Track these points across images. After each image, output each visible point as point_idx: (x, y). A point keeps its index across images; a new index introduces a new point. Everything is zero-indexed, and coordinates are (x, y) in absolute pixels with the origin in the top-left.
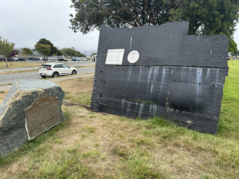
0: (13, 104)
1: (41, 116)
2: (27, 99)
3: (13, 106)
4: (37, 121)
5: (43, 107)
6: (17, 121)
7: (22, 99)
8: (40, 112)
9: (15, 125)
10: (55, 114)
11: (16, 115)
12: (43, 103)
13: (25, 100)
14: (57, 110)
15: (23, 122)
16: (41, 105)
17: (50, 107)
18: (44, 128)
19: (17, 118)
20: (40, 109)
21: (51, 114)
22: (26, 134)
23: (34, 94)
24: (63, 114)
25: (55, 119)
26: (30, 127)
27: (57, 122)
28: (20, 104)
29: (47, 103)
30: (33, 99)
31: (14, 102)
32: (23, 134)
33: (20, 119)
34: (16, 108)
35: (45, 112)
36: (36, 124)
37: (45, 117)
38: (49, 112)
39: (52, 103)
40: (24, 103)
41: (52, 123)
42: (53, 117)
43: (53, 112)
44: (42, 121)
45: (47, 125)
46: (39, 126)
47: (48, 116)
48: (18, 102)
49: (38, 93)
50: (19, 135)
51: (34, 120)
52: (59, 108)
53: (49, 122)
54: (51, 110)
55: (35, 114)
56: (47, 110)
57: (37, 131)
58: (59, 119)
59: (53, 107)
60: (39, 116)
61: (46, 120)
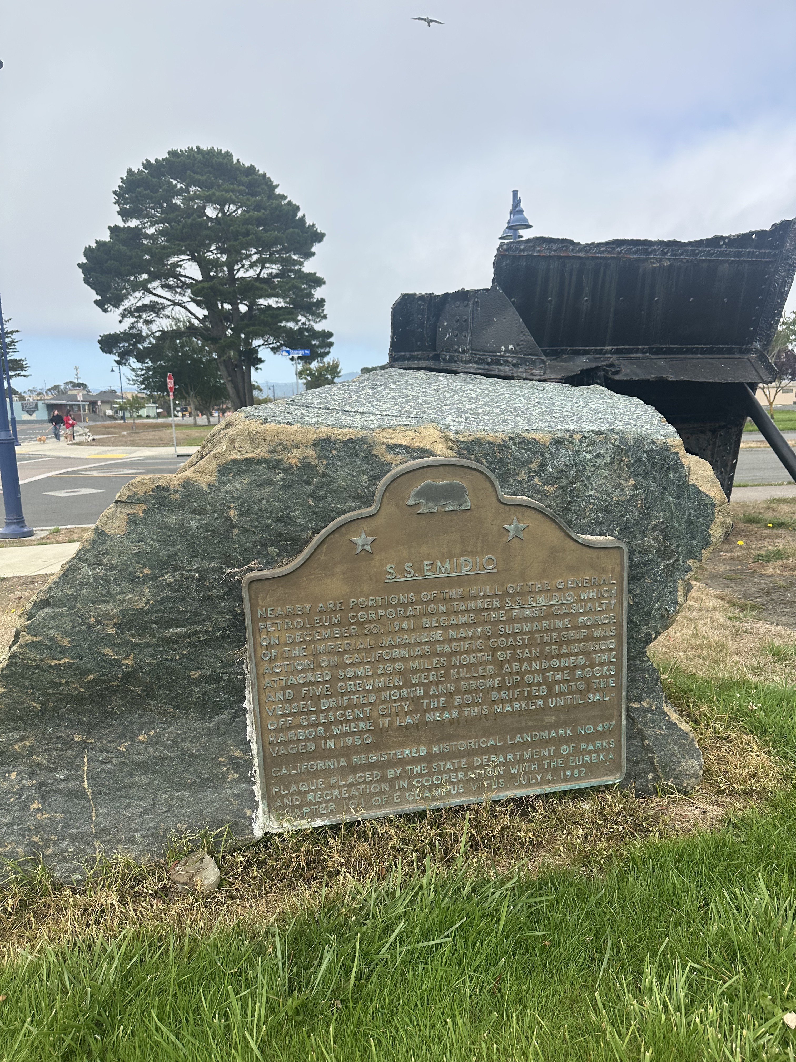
0: (139, 509)
1: (399, 666)
2: (267, 490)
3: (133, 521)
4: (345, 698)
5: (421, 593)
6: (161, 649)
7: (213, 486)
8: (382, 631)
9: (142, 673)
10: (564, 688)
11: (151, 602)
12: (428, 560)
13: (239, 498)
14: (581, 660)
15: (223, 670)
16: (403, 573)
17: (498, 614)
18: (421, 775)
19: (161, 627)
20: (388, 601)
21: (516, 678)
22: (236, 776)
23: (340, 460)
24: (667, 718)
25: (553, 734)
26: (273, 728)
27: (582, 765)
28: (192, 519)
29: (466, 566)
30: (323, 498)
31: (144, 489)
32: (215, 764)
33: (195, 638)
34: (156, 545)
35: (441, 638)
36: (336, 718)
37: (437, 683)
38: (494, 651)
39: (531, 580)
40: (232, 520)
41: (518, 762)
42: (528, 707)
43: (531, 667)
44: (401, 714)
45: (453, 764)
46: (367, 742)
47: (472, 684)
48: (178, 496)
49: (388, 463)
50: (178, 757)
51: (320, 679)
52: (618, 649)
53: (485, 746)
54: (518, 638)
55: (329, 632)
56: (462, 632)
57: (343, 783)
58: (608, 750)
59: (545, 624)
60: (369, 660)
61: (446, 715)
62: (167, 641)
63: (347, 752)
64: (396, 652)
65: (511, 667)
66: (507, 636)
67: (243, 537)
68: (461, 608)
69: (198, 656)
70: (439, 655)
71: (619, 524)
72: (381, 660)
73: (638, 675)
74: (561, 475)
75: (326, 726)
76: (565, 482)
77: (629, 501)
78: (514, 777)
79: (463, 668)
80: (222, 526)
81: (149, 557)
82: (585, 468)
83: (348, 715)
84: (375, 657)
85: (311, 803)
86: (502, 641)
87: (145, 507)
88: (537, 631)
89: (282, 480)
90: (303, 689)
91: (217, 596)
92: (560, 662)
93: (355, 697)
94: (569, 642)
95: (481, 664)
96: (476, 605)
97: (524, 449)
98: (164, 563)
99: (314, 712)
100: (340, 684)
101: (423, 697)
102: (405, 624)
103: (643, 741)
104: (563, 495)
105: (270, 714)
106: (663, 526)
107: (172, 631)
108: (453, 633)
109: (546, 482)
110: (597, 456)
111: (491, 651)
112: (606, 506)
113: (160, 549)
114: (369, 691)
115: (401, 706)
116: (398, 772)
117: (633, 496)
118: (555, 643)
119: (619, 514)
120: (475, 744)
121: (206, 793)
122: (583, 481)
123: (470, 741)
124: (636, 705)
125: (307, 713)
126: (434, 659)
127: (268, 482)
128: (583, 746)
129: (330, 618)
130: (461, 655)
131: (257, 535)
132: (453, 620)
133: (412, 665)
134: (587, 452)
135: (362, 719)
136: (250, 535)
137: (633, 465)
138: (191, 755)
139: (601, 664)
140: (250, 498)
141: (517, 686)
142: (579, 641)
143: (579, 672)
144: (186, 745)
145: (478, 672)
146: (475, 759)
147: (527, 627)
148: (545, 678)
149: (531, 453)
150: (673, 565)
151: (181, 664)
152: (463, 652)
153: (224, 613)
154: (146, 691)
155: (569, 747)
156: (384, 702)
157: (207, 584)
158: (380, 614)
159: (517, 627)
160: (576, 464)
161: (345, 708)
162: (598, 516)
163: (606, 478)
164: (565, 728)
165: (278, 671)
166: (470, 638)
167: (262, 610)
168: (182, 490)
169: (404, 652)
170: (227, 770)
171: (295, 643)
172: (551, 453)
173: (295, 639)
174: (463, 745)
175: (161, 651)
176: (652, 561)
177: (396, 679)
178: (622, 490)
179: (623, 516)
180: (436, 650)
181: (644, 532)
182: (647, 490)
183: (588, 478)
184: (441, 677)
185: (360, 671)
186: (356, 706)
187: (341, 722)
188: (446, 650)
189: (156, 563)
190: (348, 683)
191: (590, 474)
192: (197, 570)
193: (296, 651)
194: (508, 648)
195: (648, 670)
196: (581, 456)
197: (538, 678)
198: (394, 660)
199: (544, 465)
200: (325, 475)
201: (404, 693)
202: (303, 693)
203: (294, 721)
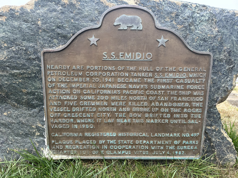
0: (4, 19)
1: (107, 98)
2: (54, 14)
3: (1, 23)
4: (83, 108)
5: (118, 67)
6: (10, 78)
7: (32, 10)
8: (100, 81)
9: (4, 87)
10: (178, 116)
11: (7, 58)
12: (122, 52)
13: (42, 16)
14: (187, 105)
15: (35, 91)
16: (110, 57)
17: (151, 80)
18: (113, 144)
19: (10, 69)
20: (103, 69)
21: (157, 109)
22: (39, 134)
23: (86, 3)
24: (222, 135)
25: (171, 135)
26: (52, 117)
27: (183, 150)
28: (23, 24)
29: (138, 56)
30: (78, 20)
31: (6, 10)
32: (31, 128)
33: (24, 76)
34: (9, 34)
35: (125, 88)
36: (78, 116)
37: (123, 107)
38: (148, 96)
39: (167, 66)
40: (39, 25)
41: (155, 145)
42: (161, 122)
43: (164, 105)
44: (107, 118)
45: (127, 142)
46: (91, 128)
47: (137, 109)
48: (18, 14)
49: (107, 6)
50: (17, 123)
51: (73, 99)
52: (204, 102)
53: (141, 136)
54: (159, 92)
55: (77, 79)
56: (135, 86)
57: (80, 143)
58: (194, 145)
59: (172, 86)
60: (94, 93)
61: (125, 121)
62: (13, 75)
63: (83, 131)
64: (105, 91)
65: (155, 104)
66: (154, 90)
67: (43, 33)
68: (135, 75)
69: (25, 83)
70: (124, 95)
71: (209, 47)
72: (99, 94)
73: (212, 115)
74: (185, 21)
75: (75, 119)
76: (187, 24)
77: (215, 37)
78: (152, 151)
79: (134, 102)
80: (35, 28)
81: (6, 39)
82: (196, 20)
83: (84, 115)
84: (96, 93)
85: (67, 149)
86: (152, 92)
87: (6, 18)
88: (168, 89)
89: (61, 10)
90: (65, 102)
91: (33, 58)
92: (177, 105)
93: (87, 108)
94: (182, 96)
95: (142, 101)
96: (141, 75)
97: (170, 7)
98: (12, 42)
99: (69, 112)
100: (81, 102)
101: (116, 112)
102: (110, 80)
103: (210, 143)
104: (185, 30)
105: (51, 111)
106: (229, 50)
107: (15, 71)
108: (130, 86)
109: (178, 23)
110: (202, 16)
111: (147, 96)
112: (204, 38)
113: (10, 36)
114: (93, 106)
115: (106, 114)
116: (104, 142)
117: (217, 35)
118: (175, 96)
119: (210, 42)
120: (137, 135)
121: (27, 139)
122: (195, 26)
123: (135, 133)
124: (209, 128)
125: (67, 112)
126: (122, 97)
127: (55, 10)
128: (184, 142)
129: (78, 73)
130: (134, 96)
131: (49, 33)
132: (131, 80)
133: (112, 97)
134: (198, 13)
135: (90, 118)
136: (46, 33)
137: (218, 22)
138: (22, 123)
139: (196, 107)
140: (47, 16)
141: (157, 112)
142: (187, 96)
143: (185, 110)
144: (21, 119)
145: (140, 104)
146: (136, 141)
147: (163, 87)
148: (170, 111)
149: (172, 9)
150: (232, 68)
151: (19, 86)
152: (134, 95)
153: (35, 66)
154: (6, 95)
155: (178, 141)
156: (99, 112)
157: (28, 53)
158: (99, 74)
159: (159, 87)
160: (193, 18)
161: (83, 112)
162: (200, 43)
163: (205, 26)
164: (177, 133)
165: (55, 93)
166: (138, 89)
167: (49, 66)
168: (20, 11)
169: (109, 92)
170: (35, 131)
171: (62, 82)
172: (181, 10)
173: (62, 80)
174: (132, 134)
175: (11, 79)
176: (223, 65)
177: (105, 103)
178: (212, 32)
179: (211, 44)
180: (123, 93)
181: (220, 52)
182: (223, 34)
183: (198, 25)
184: (124, 104)
185: (90, 97)
186: (87, 112)
187: (81, 118)
188: (127, 93)
189: (9, 42)
190: (85, 102)
191: (198, 23)
192: (24, 46)
193: (63, 85)
194: (154, 95)
195: (216, 114)
196: (195, 15)
197: (167, 110)
198: (104, 95)
199: (178, 15)
200: (79, 9)
201: (108, 109)
202: (65, 103)
203: (61, 115)
